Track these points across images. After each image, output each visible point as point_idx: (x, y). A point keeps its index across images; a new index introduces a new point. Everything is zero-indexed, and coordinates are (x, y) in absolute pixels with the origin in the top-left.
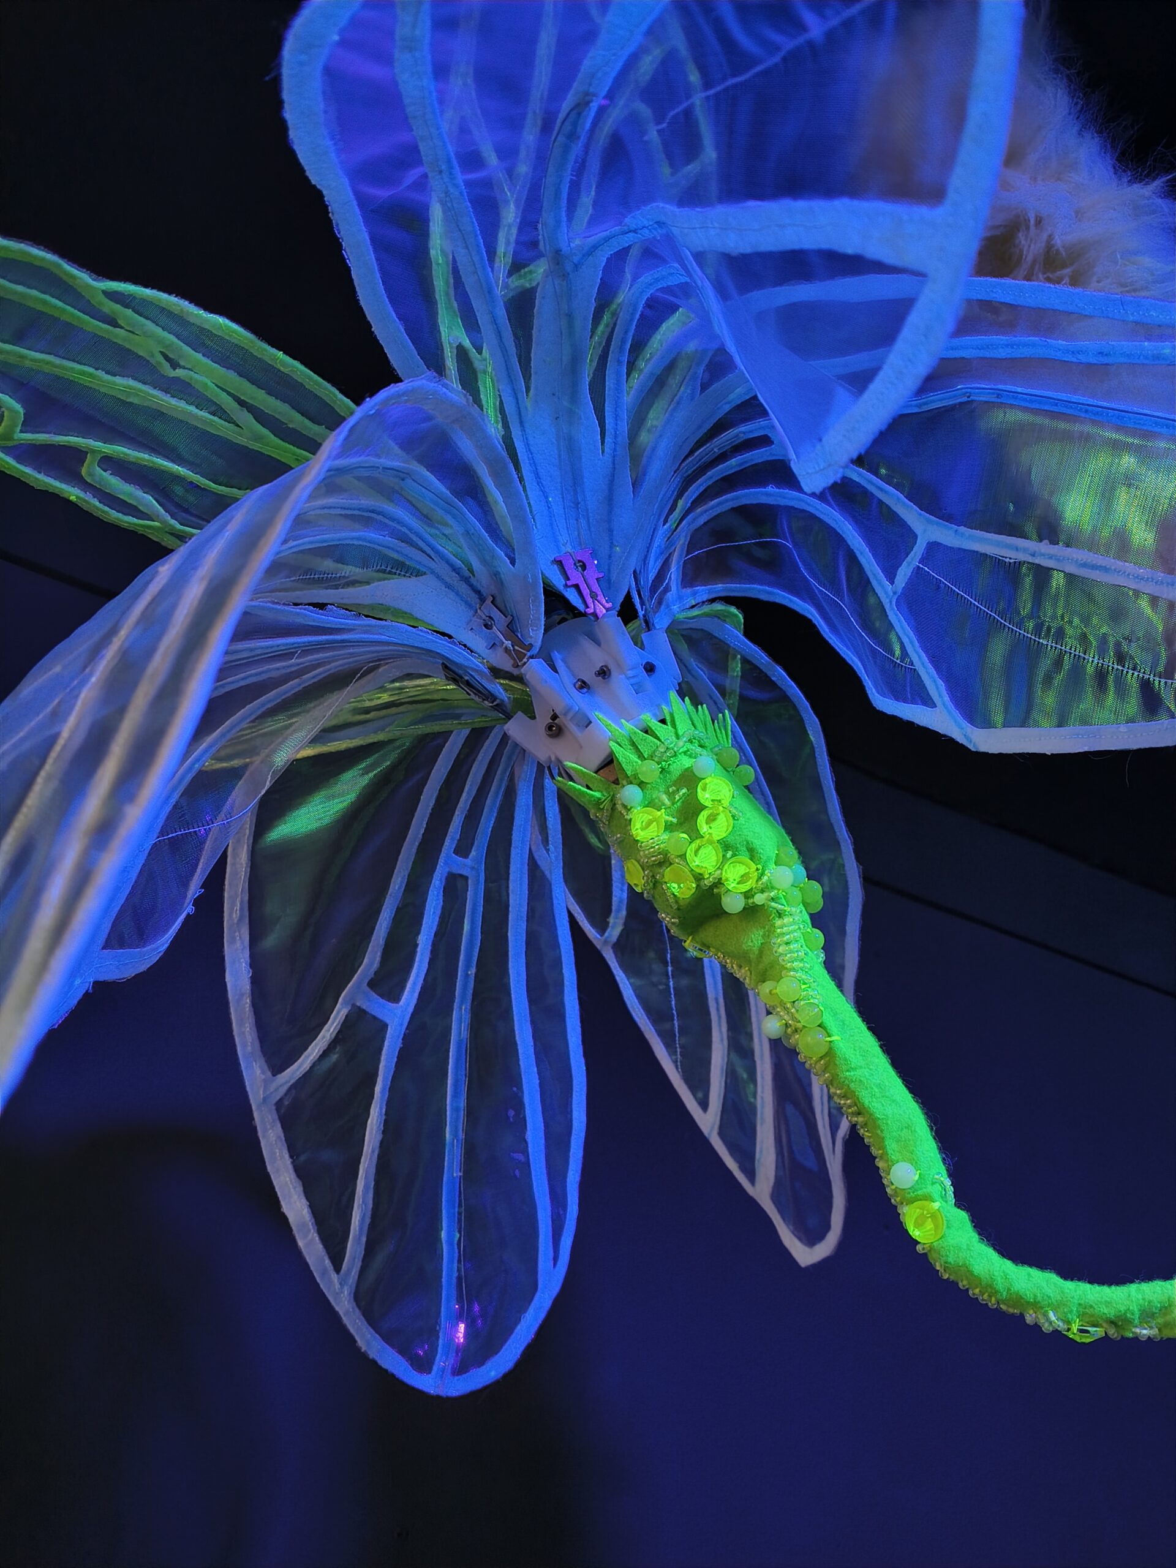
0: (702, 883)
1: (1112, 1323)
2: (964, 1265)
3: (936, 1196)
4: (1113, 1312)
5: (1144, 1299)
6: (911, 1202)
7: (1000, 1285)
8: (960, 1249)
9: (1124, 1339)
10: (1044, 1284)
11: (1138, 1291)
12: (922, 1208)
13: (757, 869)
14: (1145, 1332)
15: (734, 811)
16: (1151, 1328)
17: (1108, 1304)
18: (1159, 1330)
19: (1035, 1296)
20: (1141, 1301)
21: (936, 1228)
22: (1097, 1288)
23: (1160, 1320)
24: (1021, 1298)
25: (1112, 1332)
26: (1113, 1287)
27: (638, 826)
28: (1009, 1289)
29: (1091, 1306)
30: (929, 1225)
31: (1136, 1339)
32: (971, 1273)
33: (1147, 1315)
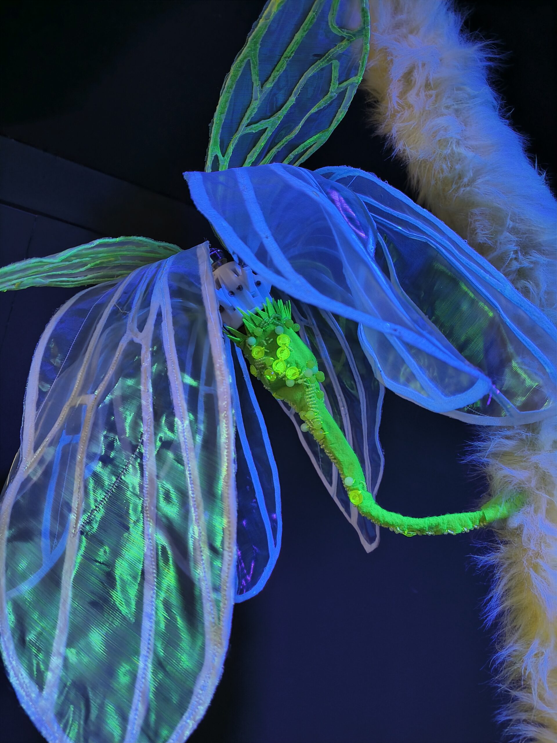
0: (278, 376)
1: (419, 531)
2: (369, 512)
3: (360, 489)
4: (419, 527)
5: (430, 523)
6: (352, 490)
7: (381, 519)
8: (368, 507)
9: (423, 535)
10: (396, 518)
11: (428, 519)
12: (355, 493)
13: (299, 371)
14: (430, 533)
15: (290, 348)
16: (432, 532)
17: (417, 525)
18: (435, 533)
19: (393, 523)
20: (429, 524)
21: (360, 500)
22: (414, 519)
23: (435, 530)
24: (388, 523)
25: (419, 534)
26: (420, 519)
27: (254, 353)
28: (384, 520)
29: (412, 526)
30: (357, 499)
31: (427, 535)
32: (371, 515)
33: (431, 528)
